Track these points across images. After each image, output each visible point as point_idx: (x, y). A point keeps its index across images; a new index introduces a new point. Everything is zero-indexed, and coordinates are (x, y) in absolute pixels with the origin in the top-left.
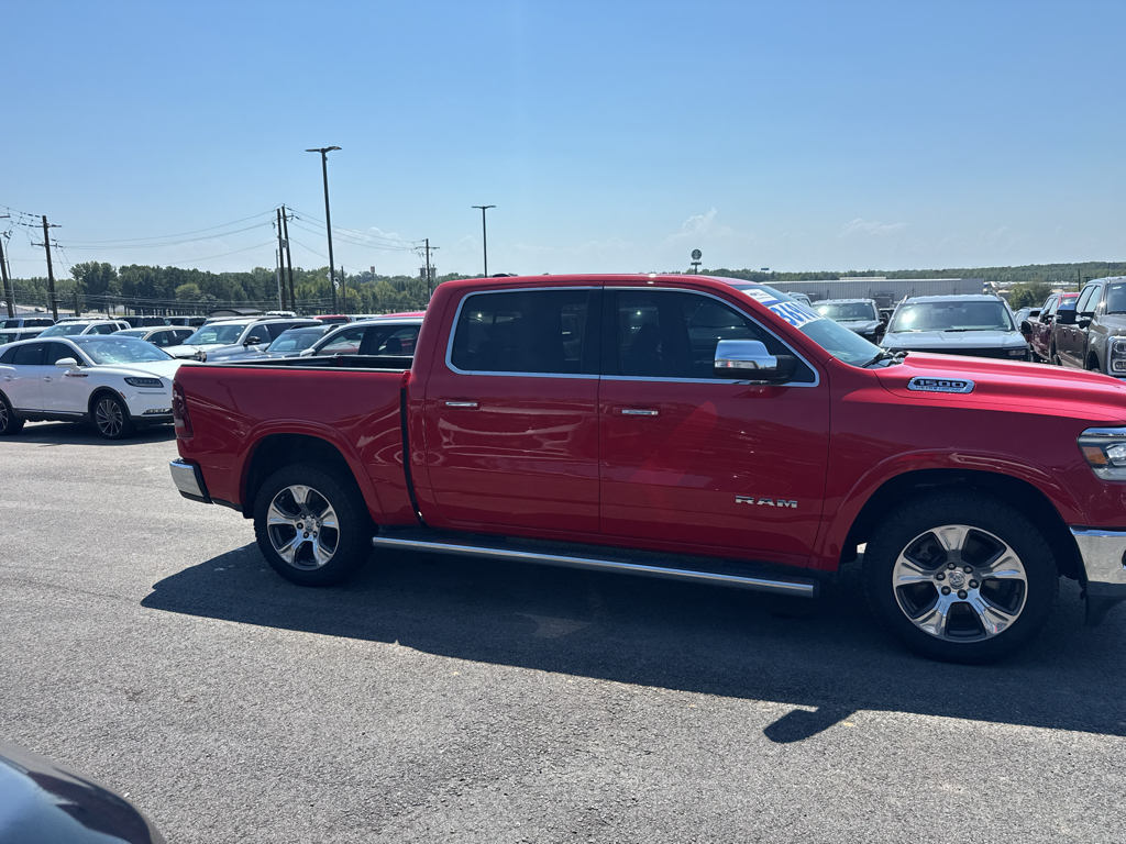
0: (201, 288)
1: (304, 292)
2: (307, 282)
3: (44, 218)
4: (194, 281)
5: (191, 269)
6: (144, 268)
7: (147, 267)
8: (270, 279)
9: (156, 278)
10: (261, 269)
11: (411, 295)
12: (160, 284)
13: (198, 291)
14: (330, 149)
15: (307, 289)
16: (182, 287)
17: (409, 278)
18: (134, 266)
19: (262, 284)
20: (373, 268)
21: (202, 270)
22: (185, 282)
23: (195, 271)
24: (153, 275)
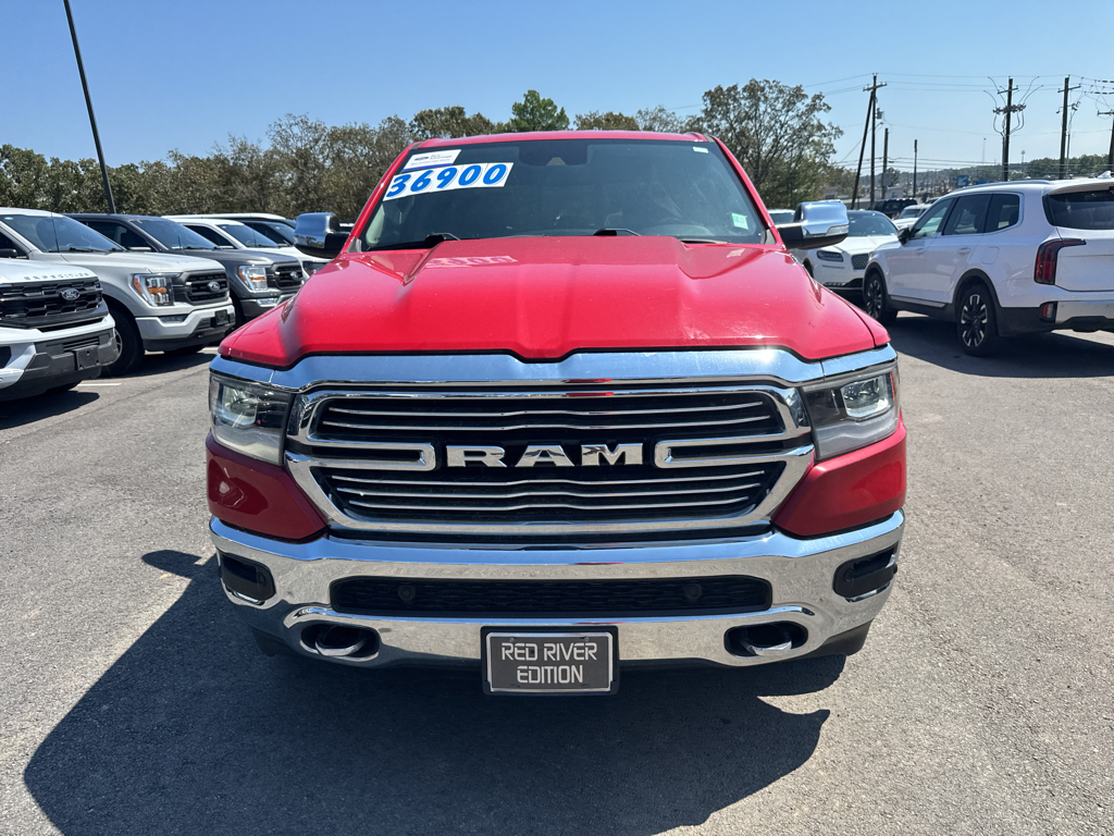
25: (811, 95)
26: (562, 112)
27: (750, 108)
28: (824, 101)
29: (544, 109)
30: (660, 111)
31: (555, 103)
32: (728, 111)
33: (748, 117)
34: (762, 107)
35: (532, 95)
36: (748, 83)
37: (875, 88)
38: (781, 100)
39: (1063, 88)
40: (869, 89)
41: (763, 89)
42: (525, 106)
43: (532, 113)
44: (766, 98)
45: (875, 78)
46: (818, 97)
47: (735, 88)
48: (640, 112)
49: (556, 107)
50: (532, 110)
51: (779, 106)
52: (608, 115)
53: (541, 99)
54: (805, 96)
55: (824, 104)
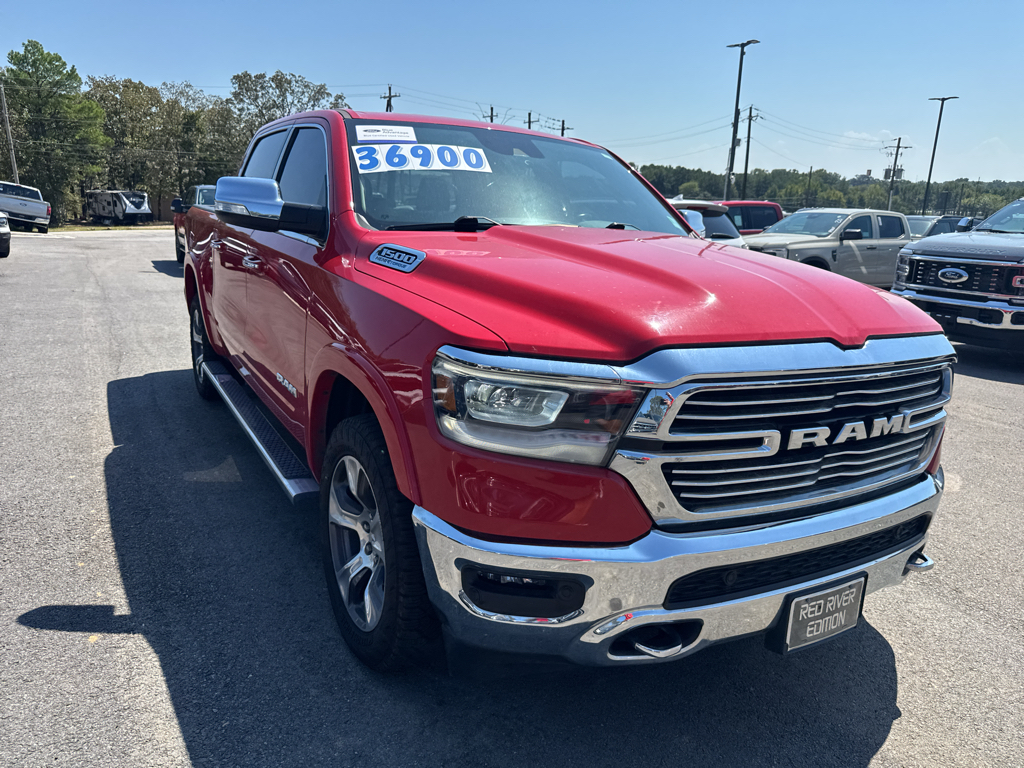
0: (700, 186)
1: (790, 193)
2: (796, 184)
3: (563, 122)
4: (696, 180)
5: (696, 169)
6: (658, 167)
7: (662, 167)
8: (762, 180)
9: (667, 176)
10: (759, 170)
11: (904, 200)
12: (669, 182)
13: (697, 189)
14: (749, 43)
15: (794, 191)
16: (685, 185)
17: (909, 182)
18: (652, 165)
19: (755, 185)
20: (869, 172)
21: (705, 170)
22: (688, 180)
23: (699, 170)
24: (665, 173)
25: (334, 95)
26: (73, 70)
27: (279, 97)
28: (345, 101)
29: (50, 63)
30: (187, 86)
31: (63, 60)
32: (257, 97)
33: (275, 105)
34: (290, 98)
35: (33, 46)
36: (274, 74)
37: (390, 97)
38: (306, 94)
39: (527, 120)
40: (385, 97)
41: (290, 82)
42: (25, 57)
43: (34, 64)
44: (293, 91)
45: (390, 89)
46: (340, 97)
47: (262, 76)
48: (164, 84)
49: (64, 64)
50: (34, 62)
51: (306, 100)
52: (125, 81)
53: (46, 52)
54: (329, 95)
55: (346, 105)
